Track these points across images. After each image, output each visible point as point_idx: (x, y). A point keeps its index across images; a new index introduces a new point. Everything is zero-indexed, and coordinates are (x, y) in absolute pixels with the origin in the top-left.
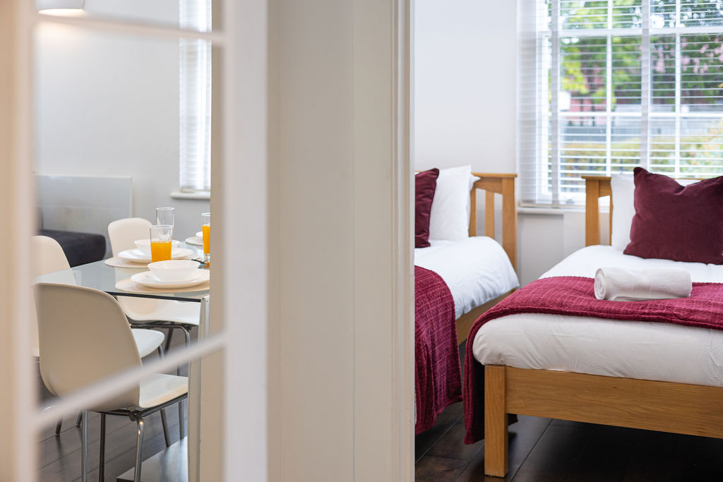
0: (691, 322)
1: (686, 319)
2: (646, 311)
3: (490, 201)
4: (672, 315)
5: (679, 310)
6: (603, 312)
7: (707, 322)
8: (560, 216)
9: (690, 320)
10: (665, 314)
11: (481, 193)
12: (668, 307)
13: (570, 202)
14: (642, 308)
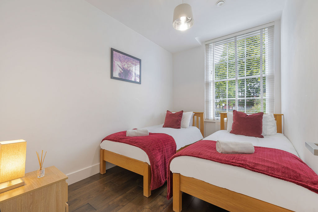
0: (256, 170)
1: (253, 168)
2: (234, 161)
3: (197, 119)
4: (246, 165)
5: (250, 162)
6: (215, 159)
7: (265, 171)
8: (215, 122)
9: (255, 169)
10: (243, 164)
11: (195, 117)
12: (244, 160)
13: (218, 119)
14: (232, 159)
